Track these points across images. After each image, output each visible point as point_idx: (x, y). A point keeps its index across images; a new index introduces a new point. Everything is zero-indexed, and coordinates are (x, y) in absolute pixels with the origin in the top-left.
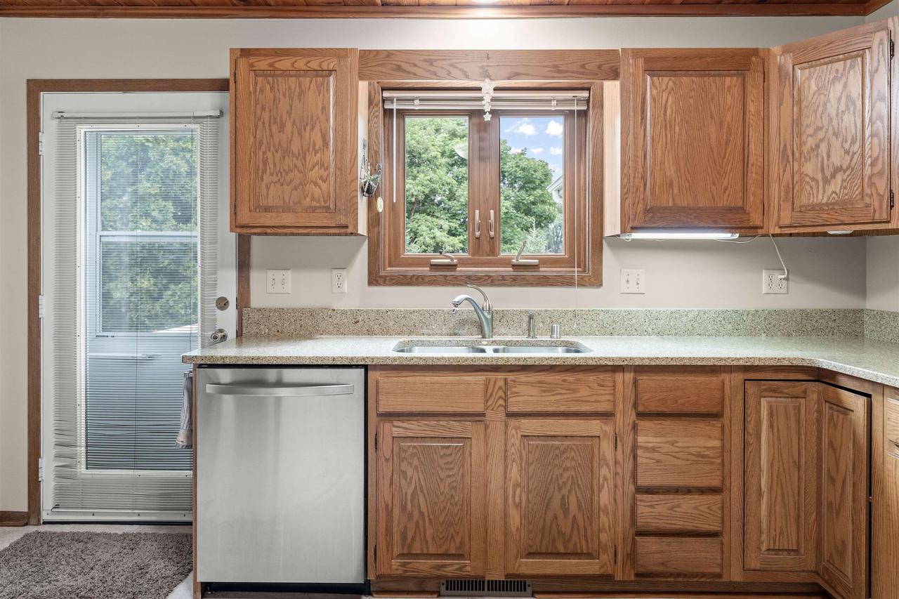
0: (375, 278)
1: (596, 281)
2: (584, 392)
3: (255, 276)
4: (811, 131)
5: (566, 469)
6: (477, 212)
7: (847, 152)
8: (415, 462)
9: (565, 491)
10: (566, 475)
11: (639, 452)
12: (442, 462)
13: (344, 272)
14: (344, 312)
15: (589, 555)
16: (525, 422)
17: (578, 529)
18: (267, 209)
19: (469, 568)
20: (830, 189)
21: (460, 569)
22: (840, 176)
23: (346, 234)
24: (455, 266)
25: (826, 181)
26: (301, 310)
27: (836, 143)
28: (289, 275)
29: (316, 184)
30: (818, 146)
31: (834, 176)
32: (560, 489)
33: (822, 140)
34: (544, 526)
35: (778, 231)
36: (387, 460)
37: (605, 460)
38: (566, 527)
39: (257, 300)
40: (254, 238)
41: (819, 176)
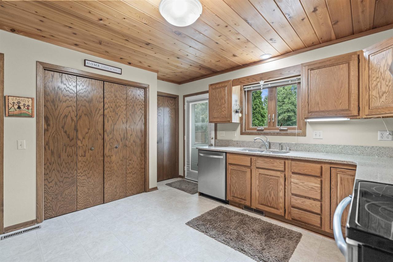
0: (242, 133)
1: (304, 135)
2: (275, 164)
3: (218, 132)
4: (374, 79)
5: (271, 184)
6: (269, 115)
7: (387, 86)
8: (235, 175)
9: (270, 190)
10: (271, 185)
11: (292, 183)
12: (241, 177)
13: (235, 132)
14: (235, 141)
15: (277, 209)
16: (260, 170)
17: (274, 200)
18: (215, 118)
19: (246, 203)
20: (382, 100)
21: (245, 203)
22: (385, 95)
23: (230, 123)
24: (263, 130)
25: (380, 97)
26: (226, 140)
27: (383, 82)
28: (224, 132)
29: (224, 112)
30: (377, 84)
31: (382, 95)
32: (269, 189)
33: (378, 82)
34: (265, 198)
35: (365, 117)
36: (230, 174)
37: (281, 184)
38: (271, 199)
39: (218, 138)
40: (218, 124)
41: (378, 96)
